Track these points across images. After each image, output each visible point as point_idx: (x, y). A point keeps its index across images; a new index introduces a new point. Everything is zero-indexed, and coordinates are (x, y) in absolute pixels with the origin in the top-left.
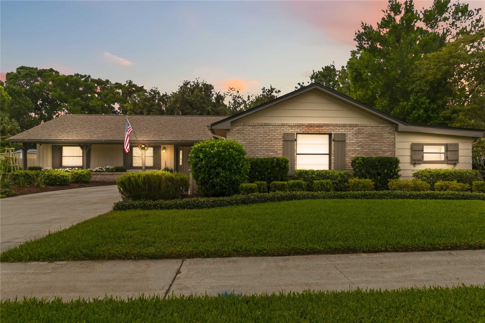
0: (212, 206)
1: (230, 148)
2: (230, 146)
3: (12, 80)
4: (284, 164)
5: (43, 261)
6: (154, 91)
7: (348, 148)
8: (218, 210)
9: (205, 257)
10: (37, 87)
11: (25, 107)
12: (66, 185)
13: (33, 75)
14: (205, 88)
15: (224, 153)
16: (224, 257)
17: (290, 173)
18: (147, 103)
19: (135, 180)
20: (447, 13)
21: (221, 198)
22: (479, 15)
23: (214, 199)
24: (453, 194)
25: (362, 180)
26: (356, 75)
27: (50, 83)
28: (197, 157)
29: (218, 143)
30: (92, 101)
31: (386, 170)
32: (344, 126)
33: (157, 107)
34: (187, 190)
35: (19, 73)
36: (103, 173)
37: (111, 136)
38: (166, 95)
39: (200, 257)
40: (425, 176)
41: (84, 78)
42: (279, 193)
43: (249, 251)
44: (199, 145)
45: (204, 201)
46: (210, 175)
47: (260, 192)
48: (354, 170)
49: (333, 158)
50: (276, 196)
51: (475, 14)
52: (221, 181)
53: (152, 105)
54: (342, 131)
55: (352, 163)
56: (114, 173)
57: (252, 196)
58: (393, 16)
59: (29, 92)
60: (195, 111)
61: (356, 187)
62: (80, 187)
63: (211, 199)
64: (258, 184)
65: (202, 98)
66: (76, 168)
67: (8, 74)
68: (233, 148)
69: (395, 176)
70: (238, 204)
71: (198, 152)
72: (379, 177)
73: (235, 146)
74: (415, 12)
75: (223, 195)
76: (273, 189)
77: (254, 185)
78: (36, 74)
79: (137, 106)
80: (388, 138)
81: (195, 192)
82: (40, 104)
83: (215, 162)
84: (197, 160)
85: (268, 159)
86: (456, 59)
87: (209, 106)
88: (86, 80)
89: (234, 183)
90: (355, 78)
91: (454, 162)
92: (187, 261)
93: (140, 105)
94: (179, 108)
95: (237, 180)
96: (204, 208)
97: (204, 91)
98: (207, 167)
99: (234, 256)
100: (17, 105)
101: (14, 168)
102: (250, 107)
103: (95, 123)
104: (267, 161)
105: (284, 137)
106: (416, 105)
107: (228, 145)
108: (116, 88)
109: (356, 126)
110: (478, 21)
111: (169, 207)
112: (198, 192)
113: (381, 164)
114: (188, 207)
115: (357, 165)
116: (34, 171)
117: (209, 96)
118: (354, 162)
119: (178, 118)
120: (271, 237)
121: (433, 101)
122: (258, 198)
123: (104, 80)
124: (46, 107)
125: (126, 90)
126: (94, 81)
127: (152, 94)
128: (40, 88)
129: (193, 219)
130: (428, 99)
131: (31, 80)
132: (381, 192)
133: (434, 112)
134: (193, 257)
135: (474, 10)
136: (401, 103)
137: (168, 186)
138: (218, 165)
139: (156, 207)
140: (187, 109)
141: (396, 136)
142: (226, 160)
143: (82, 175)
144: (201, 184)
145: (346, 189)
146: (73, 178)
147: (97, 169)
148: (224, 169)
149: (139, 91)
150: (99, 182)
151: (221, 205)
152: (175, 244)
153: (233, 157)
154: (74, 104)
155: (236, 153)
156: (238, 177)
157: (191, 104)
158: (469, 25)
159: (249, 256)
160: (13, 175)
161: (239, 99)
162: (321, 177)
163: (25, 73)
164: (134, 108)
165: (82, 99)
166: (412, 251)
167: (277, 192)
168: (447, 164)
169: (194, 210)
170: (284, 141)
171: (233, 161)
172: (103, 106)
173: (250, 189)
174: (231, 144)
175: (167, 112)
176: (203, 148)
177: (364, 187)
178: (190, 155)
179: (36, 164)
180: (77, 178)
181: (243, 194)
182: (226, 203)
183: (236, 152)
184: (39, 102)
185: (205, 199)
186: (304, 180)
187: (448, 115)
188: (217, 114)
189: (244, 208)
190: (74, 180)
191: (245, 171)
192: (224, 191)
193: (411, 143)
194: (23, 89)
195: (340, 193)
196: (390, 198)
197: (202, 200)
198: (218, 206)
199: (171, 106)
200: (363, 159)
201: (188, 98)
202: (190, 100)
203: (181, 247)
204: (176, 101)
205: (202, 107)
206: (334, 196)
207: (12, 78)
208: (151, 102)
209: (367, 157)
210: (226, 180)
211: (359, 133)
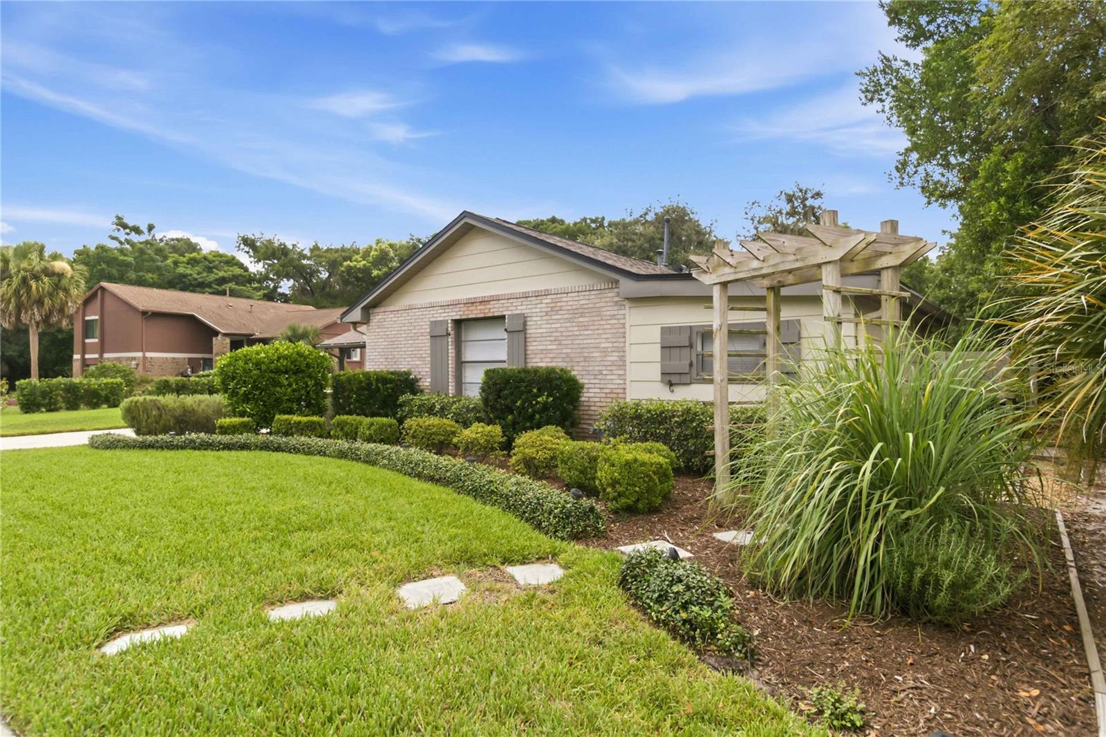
7: (532, 347)
54: (520, 309)
80: (613, 317)
105: (431, 331)
141: (628, 311)
170: (431, 337)
193: (661, 326)
211: (553, 310)
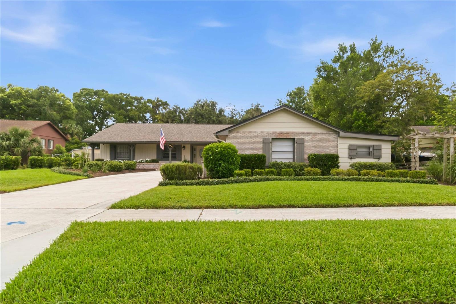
0: (217, 184)
1: (228, 148)
2: (228, 147)
3: (77, 98)
4: (263, 158)
5: (133, 209)
6: (176, 106)
7: (306, 148)
8: (220, 186)
9: (214, 208)
10: (94, 102)
11: (86, 116)
12: (121, 171)
13: (91, 94)
14: (212, 104)
15: (224, 152)
16: (224, 208)
17: (267, 164)
18: (171, 115)
19: (171, 168)
20: (380, 52)
21: (222, 179)
22: (402, 53)
23: (218, 180)
24: (370, 178)
25: (314, 169)
26: (316, 96)
27: (103, 99)
28: (208, 154)
29: (220, 145)
30: (131, 112)
31: (330, 163)
32: (304, 133)
33: (178, 118)
34: (201, 175)
35: (82, 93)
36: (143, 163)
37: (149, 138)
38: (184, 109)
39: (211, 208)
40: (357, 167)
41: (126, 96)
42: (258, 177)
43: (237, 206)
44: (209, 146)
45: (212, 181)
46: (215, 165)
47: (246, 176)
48: (309, 162)
49: (296, 154)
50: (257, 178)
51: (400, 53)
52: (222, 169)
53: (175, 116)
54: (302, 136)
55: (308, 157)
56: (151, 163)
57: (241, 178)
58: (342, 55)
59: (88, 106)
60: (204, 120)
61: (309, 173)
62: (130, 172)
63: (217, 180)
64: (245, 171)
65: (209, 111)
66: (126, 160)
67: (74, 94)
68: (230, 148)
69: (336, 167)
70: (232, 183)
71: (208, 151)
72: (325, 167)
73: (231, 147)
74: (357, 52)
75: (224, 177)
76: (255, 174)
77: (243, 172)
78: (93, 94)
79: (165, 117)
80: (333, 141)
81: (205, 176)
82: (96, 114)
83: (219, 157)
84: (208, 156)
85: (253, 155)
86: (383, 86)
87: (214, 117)
88: (127, 98)
89: (230, 170)
90: (316, 97)
91: (378, 157)
92: (205, 210)
93: (167, 116)
94: (193, 118)
95: (232, 169)
96: (212, 185)
97: (211, 106)
98: (214, 160)
99: (229, 208)
100: (80, 115)
101: (88, 160)
102: (242, 117)
103: (137, 129)
104: (252, 157)
105: (263, 141)
106: (357, 117)
107: (227, 146)
108: (148, 102)
109: (311, 133)
110: (402, 57)
111: (192, 184)
112: (208, 176)
113: (327, 158)
114: (203, 184)
115: (311, 159)
116: (100, 162)
117: (214, 109)
118: (309, 157)
119: (193, 126)
120: (249, 199)
121: (369, 114)
122: (245, 179)
123: (139, 97)
124: (99, 117)
125: (155, 104)
126: (132, 98)
127: (174, 108)
128: (96, 104)
129: (206, 190)
130: (365, 113)
131: (90, 97)
132: (325, 177)
133: (370, 122)
134: (208, 208)
135: (398, 50)
136: (347, 115)
137: (190, 171)
138: (221, 159)
139: (184, 184)
140: (199, 119)
141: (338, 140)
142: (226, 156)
143: (131, 165)
144: (209, 171)
145: (303, 174)
146: (125, 167)
147: (140, 160)
148: (224, 161)
149: (164, 105)
150: (141, 169)
151: (222, 183)
152: (198, 202)
153: (230, 154)
154: (119, 114)
155: (232, 152)
156: (232, 167)
157: (202, 116)
158: (396, 60)
159: (237, 208)
160: (88, 164)
161: (235, 111)
162: (287, 167)
163: (85, 92)
164: (163, 118)
165: (125, 110)
166: (326, 207)
167: (257, 176)
168: (374, 158)
169: (207, 186)
170: (264, 143)
171: (230, 156)
172: (139, 116)
173: (240, 174)
174: (229, 145)
175: (185, 121)
176: (211, 148)
177: (314, 173)
178: (203, 153)
179: (100, 158)
180: (128, 166)
181: (236, 177)
182: (225, 182)
183: (232, 150)
184: (95, 113)
185: (213, 180)
186: (276, 169)
187: (379, 124)
188: (220, 122)
189: (236, 185)
190: (126, 168)
191: (238, 163)
192: (224, 175)
193: (348, 145)
194: (84, 104)
195: (298, 177)
196: (330, 180)
197: (211, 180)
198: (220, 184)
199: (187, 117)
200: (315, 155)
201: (200, 111)
202: (201, 113)
203: (201, 203)
204: (191, 113)
205: (210, 118)
206: (294, 179)
207: (77, 97)
208: (174, 114)
209: (318, 154)
210: (225, 169)
211: (313, 138)
